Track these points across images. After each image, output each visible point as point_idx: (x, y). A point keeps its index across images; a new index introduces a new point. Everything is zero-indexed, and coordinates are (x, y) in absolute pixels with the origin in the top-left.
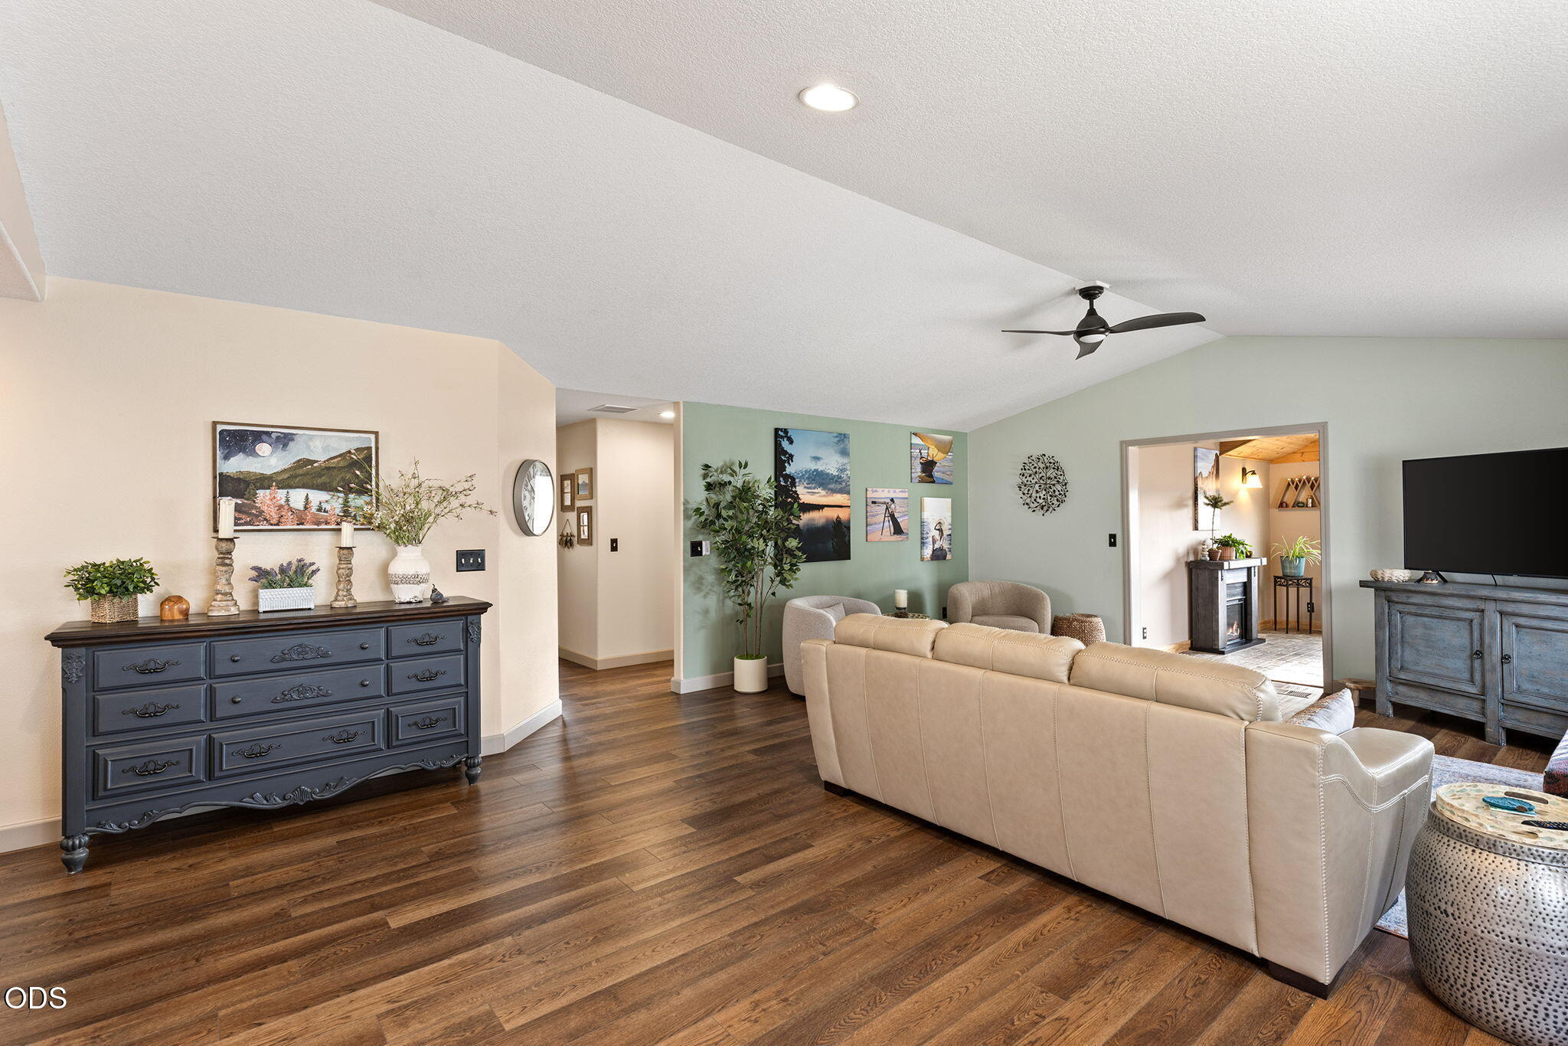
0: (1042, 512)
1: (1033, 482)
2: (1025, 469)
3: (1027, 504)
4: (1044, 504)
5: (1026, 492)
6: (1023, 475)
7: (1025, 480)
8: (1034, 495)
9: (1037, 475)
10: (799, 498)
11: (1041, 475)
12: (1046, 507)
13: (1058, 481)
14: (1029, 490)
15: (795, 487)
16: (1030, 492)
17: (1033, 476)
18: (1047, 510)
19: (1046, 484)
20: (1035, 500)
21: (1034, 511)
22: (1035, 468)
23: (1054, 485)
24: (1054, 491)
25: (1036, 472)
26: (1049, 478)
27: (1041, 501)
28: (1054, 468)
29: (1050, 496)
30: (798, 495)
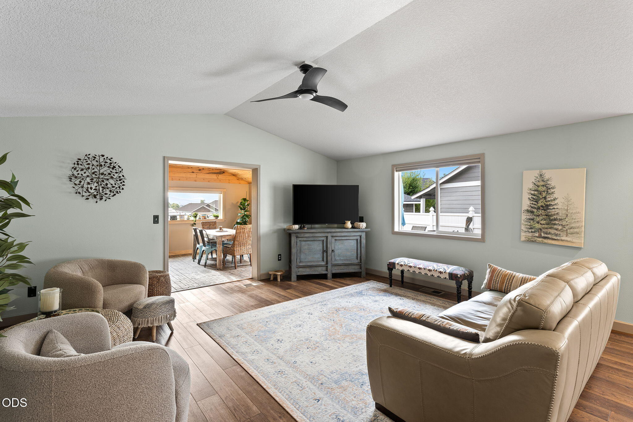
0: (95, 200)
1: (85, 175)
2: (78, 164)
3: (79, 193)
4: (95, 193)
5: (77, 182)
6: (75, 169)
7: (75, 173)
8: (86, 186)
9: (90, 170)
11: (93, 171)
12: (98, 196)
13: (112, 178)
14: (80, 182)
16: (82, 183)
17: (85, 171)
18: (101, 199)
19: (99, 178)
20: (87, 190)
21: (88, 199)
22: (89, 164)
23: (108, 179)
24: (107, 184)
25: (89, 168)
26: (102, 174)
27: (92, 191)
28: (109, 167)
29: (102, 187)
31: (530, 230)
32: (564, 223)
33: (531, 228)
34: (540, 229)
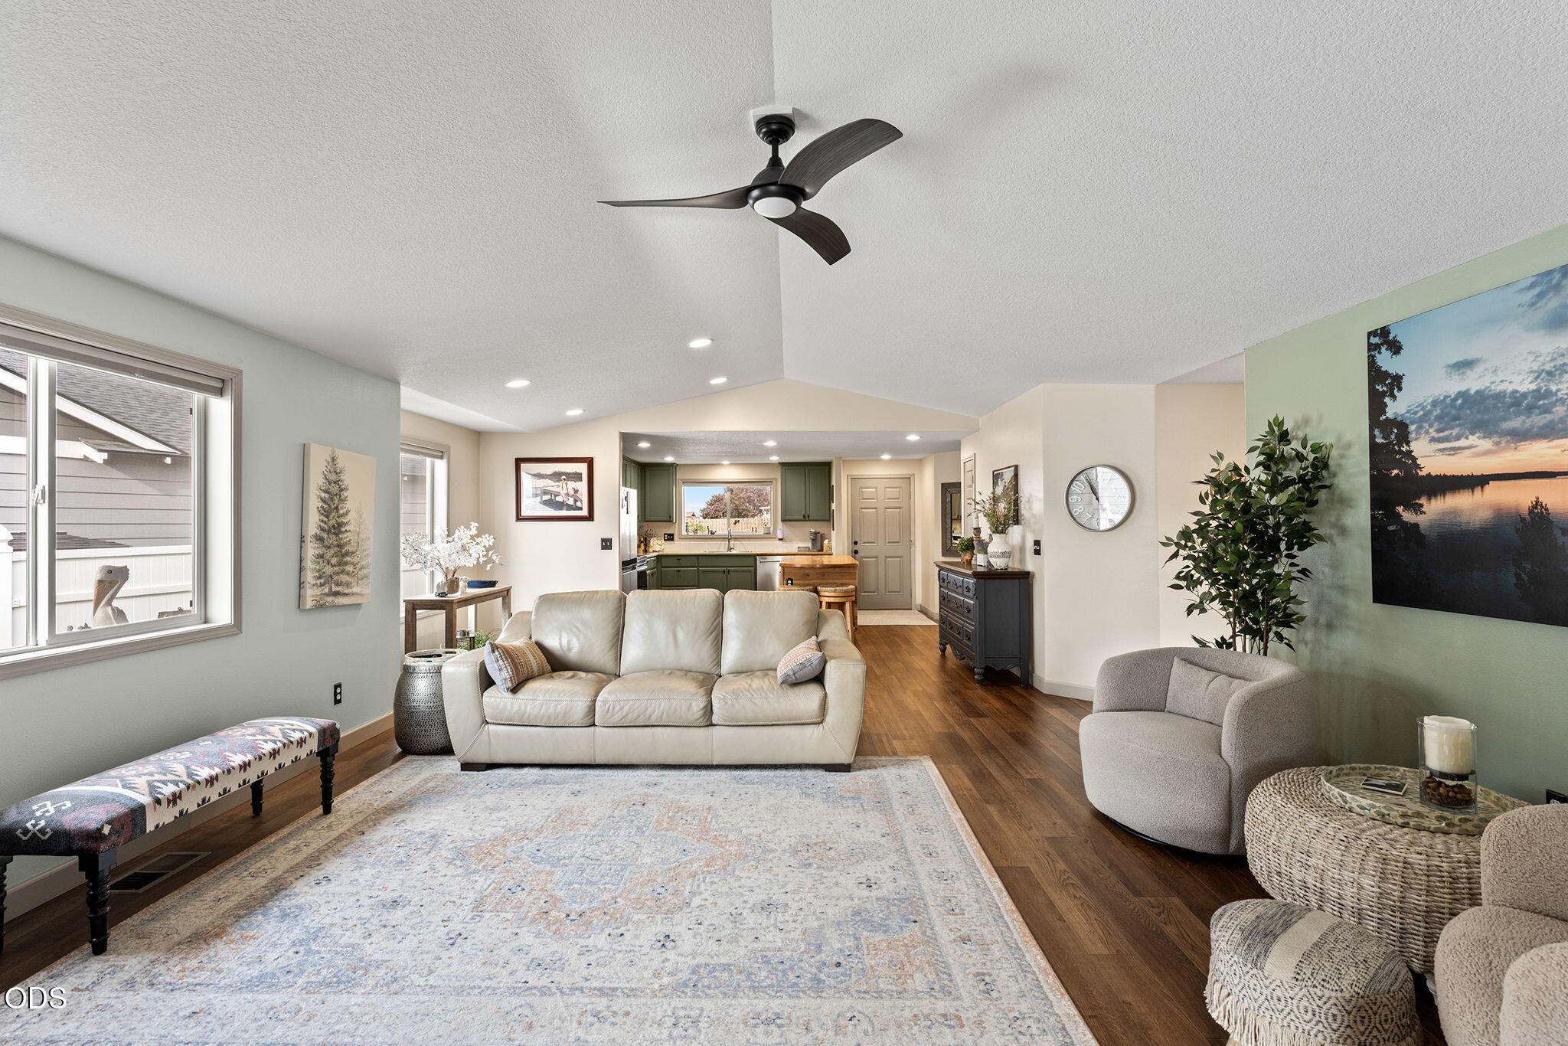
10: (1418, 467)
15: (1408, 443)
30: (1414, 459)
31: (318, 582)
32: (355, 560)
33: (320, 577)
34: (331, 576)
